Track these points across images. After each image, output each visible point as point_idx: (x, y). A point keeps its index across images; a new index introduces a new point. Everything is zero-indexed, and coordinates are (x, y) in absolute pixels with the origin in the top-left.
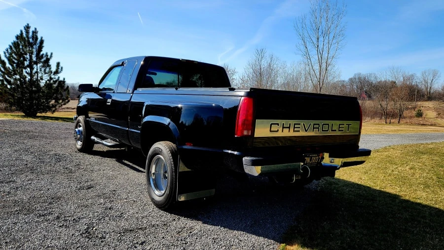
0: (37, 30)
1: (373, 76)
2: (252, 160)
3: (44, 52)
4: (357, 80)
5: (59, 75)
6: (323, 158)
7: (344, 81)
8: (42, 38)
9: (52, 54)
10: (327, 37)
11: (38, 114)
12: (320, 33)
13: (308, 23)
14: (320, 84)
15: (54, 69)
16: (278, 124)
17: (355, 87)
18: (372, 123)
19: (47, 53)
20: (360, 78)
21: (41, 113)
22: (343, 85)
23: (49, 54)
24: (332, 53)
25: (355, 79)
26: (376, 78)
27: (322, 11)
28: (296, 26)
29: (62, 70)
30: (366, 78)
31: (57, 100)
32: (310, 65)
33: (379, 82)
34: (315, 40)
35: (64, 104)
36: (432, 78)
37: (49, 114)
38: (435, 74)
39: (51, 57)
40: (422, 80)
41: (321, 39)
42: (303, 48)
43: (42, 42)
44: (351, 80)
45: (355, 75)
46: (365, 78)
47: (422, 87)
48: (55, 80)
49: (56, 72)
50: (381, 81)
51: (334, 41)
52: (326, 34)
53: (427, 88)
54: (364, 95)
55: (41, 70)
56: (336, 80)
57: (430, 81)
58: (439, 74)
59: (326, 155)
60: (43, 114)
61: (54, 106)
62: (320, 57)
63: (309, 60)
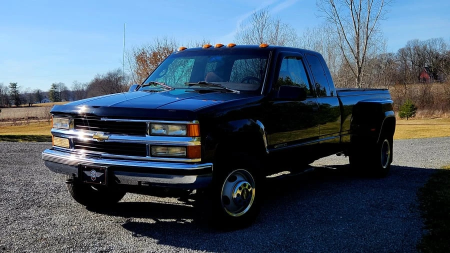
1: (438, 42)
4: (412, 51)
7: (390, 55)
14: (358, 62)
17: (409, 62)
18: (446, 119)
20: (416, 48)
22: (390, 62)
24: (374, 13)
25: (409, 49)
26: (443, 45)
30: (428, 46)
32: (341, 33)
42: (328, 6)
44: (402, 51)
45: (409, 42)
46: (425, 48)
54: (427, 76)
56: (378, 53)
62: (356, 20)
63: (339, 26)
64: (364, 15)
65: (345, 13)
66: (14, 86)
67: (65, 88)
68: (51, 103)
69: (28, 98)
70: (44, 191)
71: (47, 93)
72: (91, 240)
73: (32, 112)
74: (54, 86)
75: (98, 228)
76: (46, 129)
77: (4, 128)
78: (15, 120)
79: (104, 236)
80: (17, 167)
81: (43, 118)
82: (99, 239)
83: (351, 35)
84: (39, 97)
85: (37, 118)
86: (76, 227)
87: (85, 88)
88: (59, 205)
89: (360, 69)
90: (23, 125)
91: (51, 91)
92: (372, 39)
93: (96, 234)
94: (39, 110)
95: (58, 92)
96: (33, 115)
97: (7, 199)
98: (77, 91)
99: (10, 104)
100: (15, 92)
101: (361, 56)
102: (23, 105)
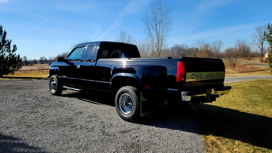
0: (2, 26)
1: (185, 45)
2: (188, 93)
3: (6, 39)
4: (176, 48)
5: (15, 52)
6: (211, 91)
7: (168, 49)
8: (5, 31)
9: (11, 40)
10: (161, 25)
11: (4, 76)
12: (157, 22)
13: (150, 16)
14: (158, 51)
15: (12, 49)
16: (194, 75)
17: (175, 52)
19: (8, 40)
20: (177, 47)
21: (5, 75)
22: (168, 52)
23: (10, 40)
24: (164, 33)
25: (175, 47)
26: (187, 46)
27: (158, 9)
28: (143, 18)
29: (16, 49)
31: (14, 67)
32: (152, 41)
33: (189, 49)
34: (154, 26)
35: (19, 69)
36: (219, 46)
37: (10, 75)
38: (220, 43)
39: (11, 42)
40: (213, 47)
41: (158, 25)
42: (148, 31)
43: (5, 33)
44: (172, 48)
45: (175, 45)
46: (180, 47)
47: (213, 51)
48: (12, 55)
49: (14, 51)
50: (190, 48)
51: (166, 26)
52: (161, 22)
53: (216, 51)
55: (4, 50)
56: (165, 48)
57: (218, 47)
58: (222, 43)
59: (213, 90)
60: (6, 76)
61: (12, 70)
62: (158, 36)
63: (152, 38)
64: (161, 34)
65: (154, 33)
66: (25, 57)
67: (46, 59)
68: (40, 65)
69: (31, 62)
70: (43, 100)
71: (39, 61)
72: (67, 122)
73: (32, 68)
74: (42, 58)
75: (69, 116)
76: (39, 74)
77: (21, 74)
78: (25, 71)
79: (72, 120)
80: (30, 90)
81: (37, 70)
82: (70, 121)
83: (156, 41)
84: (35, 62)
85: (34, 70)
86: (59, 116)
87: (54, 59)
88: (50, 106)
89: (159, 54)
90: (29, 73)
91: (40, 60)
92: (163, 43)
93: (68, 119)
94: (35, 67)
95: (43, 60)
96: (33, 69)
97: (28, 104)
98: (51, 60)
99: (23, 65)
100: (26, 60)
101: (159, 49)
102: (29, 65)
